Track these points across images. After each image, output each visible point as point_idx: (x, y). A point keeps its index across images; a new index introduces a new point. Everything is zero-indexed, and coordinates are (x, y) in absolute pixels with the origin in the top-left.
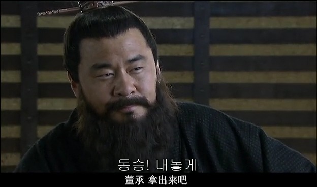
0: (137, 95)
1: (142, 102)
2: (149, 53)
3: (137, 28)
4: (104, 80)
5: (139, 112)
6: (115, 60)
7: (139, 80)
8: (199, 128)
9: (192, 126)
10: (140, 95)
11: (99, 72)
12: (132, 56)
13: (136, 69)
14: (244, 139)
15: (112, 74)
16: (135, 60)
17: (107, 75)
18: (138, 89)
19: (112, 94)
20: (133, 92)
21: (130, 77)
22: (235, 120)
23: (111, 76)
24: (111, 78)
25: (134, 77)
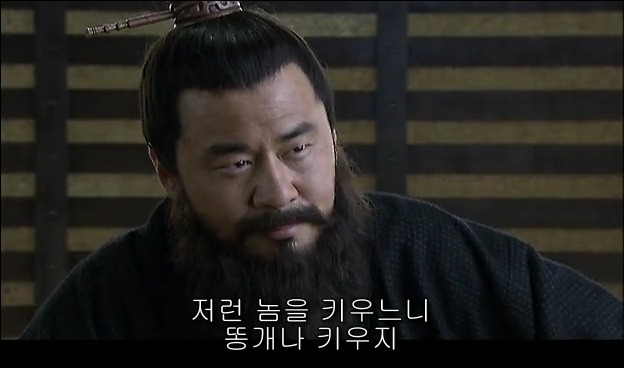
0: (300, 203)
1: (309, 216)
2: (319, 114)
3: (295, 62)
4: (231, 177)
5: (303, 236)
6: (254, 136)
7: (303, 173)
8: (406, 255)
9: (393, 253)
10: (305, 203)
11: (222, 160)
12: (290, 126)
13: (297, 150)
14: (498, 273)
15: (248, 162)
16: (295, 134)
17: (238, 165)
18: (302, 191)
19: (250, 202)
20: (293, 200)
21: (285, 167)
22: (473, 226)
23: (246, 167)
24: (246, 170)
25: (292, 167)
